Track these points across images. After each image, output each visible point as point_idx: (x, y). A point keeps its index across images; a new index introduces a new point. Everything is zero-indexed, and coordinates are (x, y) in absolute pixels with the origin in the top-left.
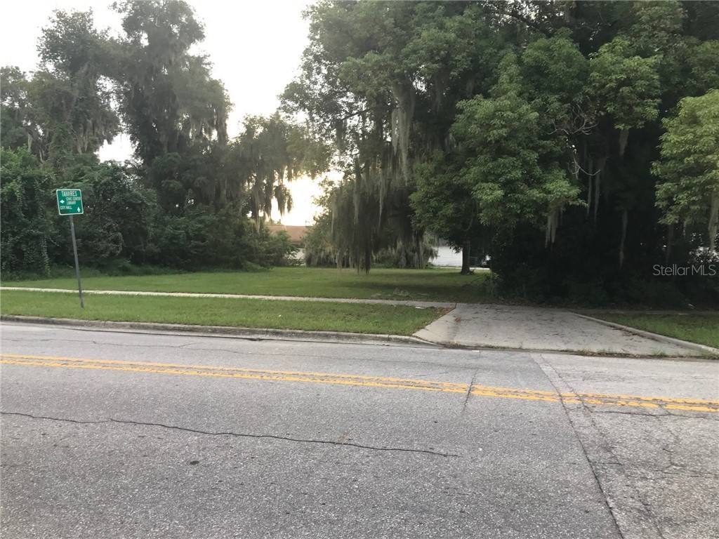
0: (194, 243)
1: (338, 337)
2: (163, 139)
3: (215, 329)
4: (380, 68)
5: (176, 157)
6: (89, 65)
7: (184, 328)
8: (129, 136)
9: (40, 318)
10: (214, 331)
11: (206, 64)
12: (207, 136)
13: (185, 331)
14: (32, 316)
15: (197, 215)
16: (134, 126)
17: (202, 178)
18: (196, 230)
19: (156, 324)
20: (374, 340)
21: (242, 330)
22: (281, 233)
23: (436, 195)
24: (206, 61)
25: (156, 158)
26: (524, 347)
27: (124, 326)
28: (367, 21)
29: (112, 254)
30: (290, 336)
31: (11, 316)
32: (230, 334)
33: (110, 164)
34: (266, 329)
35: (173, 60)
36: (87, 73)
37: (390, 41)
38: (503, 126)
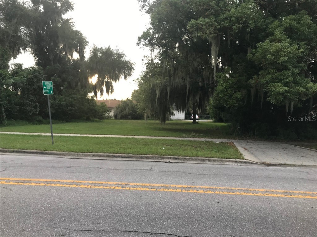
0: (69, 108)
1: (209, 160)
2: (52, 57)
3: (142, 156)
4: (210, 25)
5: (59, 66)
6: (17, 19)
7: (124, 156)
8: (33, 55)
9: (38, 151)
10: (141, 158)
11: (71, 23)
12: (70, 57)
13: (125, 157)
14: (32, 150)
15: (70, 95)
16: (35, 50)
17: (71, 77)
18: (70, 102)
19: (108, 154)
20: (228, 162)
21: (157, 157)
22: (102, 103)
23: (230, 88)
24: (70, 21)
25: (48, 67)
26: (303, 164)
27: (89, 155)
28: (200, 3)
29: (34, 114)
30: (183, 160)
31: (20, 150)
32: (150, 159)
33: (31, 69)
34: (169, 156)
35: (57, 20)
36: (16, 23)
37: (213, 12)
38: (285, 56)
